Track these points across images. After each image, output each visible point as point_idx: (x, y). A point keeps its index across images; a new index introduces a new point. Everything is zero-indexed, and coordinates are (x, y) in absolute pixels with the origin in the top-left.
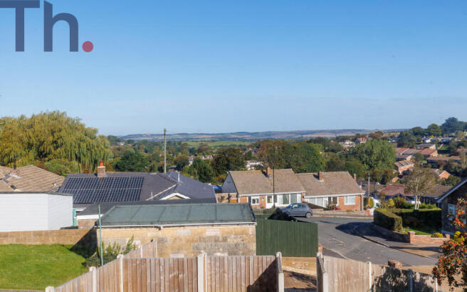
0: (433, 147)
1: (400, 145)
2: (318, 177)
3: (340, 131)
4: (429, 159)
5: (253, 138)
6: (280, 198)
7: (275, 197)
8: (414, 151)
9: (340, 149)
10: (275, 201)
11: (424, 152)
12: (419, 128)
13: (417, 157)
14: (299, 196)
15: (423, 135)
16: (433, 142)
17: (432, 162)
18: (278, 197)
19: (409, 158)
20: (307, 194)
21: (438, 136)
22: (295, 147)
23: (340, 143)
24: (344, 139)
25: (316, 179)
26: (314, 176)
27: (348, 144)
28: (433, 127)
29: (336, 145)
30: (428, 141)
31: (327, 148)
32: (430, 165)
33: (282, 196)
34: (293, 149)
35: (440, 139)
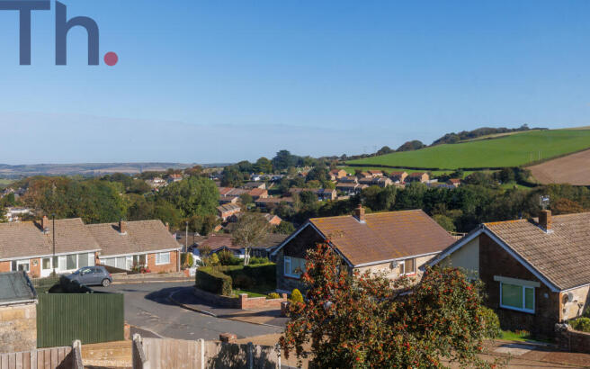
0: (263, 186)
1: (224, 184)
2: (118, 229)
3: (146, 165)
4: (258, 201)
6: (62, 260)
7: (55, 259)
8: (241, 191)
9: (147, 189)
10: (55, 265)
11: (253, 193)
12: (246, 162)
13: (244, 200)
14: (91, 256)
15: (251, 171)
16: (262, 181)
17: (261, 205)
18: (59, 258)
19: (234, 200)
20: (102, 254)
21: (268, 172)
22: (83, 188)
23: (147, 181)
24: (152, 176)
25: (115, 231)
26: (113, 226)
27: (157, 183)
28: (263, 161)
29: (141, 184)
30: (257, 179)
31: (128, 188)
32: (259, 209)
33: (65, 258)
34: (81, 190)
35: (270, 177)
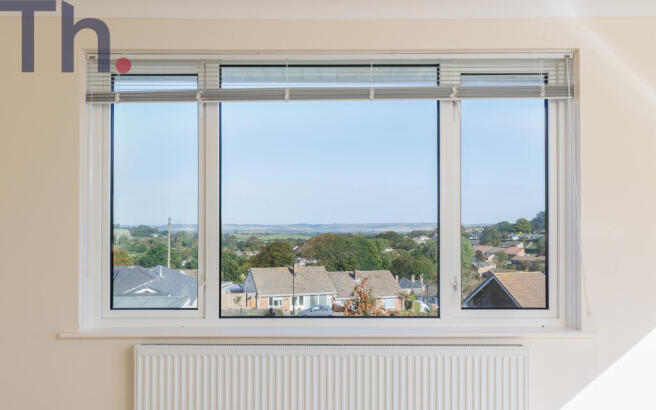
0: (521, 245)
1: (483, 242)
2: (353, 276)
3: (418, 225)
4: (514, 259)
5: (316, 231)
6: (306, 299)
7: (301, 298)
8: (497, 249)
9: (413, 245)
10: (301, 302)
11: (510, 251)
12: (506, 222)
13: (500, 257)
14: (329, 298)
15: (510, 231)
16: (520, 240)
17: (517, 263)
18: (304, 298)
19: (491, 258)
20: (338, 296)
21: (527, 232)
23: (414, 239)
24: (419, 234)
25: (350, 278)
27: (423, 239)
28: (522, 222)
29: (409, 241)
30: (515, 238)
31: (398, 245)
32: (514, 266)
33: (309, 298)
35: (529, 236)
